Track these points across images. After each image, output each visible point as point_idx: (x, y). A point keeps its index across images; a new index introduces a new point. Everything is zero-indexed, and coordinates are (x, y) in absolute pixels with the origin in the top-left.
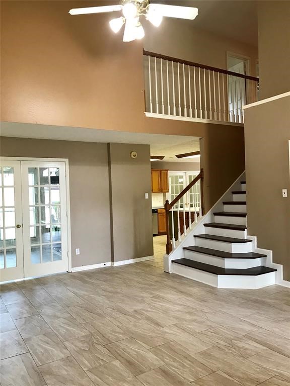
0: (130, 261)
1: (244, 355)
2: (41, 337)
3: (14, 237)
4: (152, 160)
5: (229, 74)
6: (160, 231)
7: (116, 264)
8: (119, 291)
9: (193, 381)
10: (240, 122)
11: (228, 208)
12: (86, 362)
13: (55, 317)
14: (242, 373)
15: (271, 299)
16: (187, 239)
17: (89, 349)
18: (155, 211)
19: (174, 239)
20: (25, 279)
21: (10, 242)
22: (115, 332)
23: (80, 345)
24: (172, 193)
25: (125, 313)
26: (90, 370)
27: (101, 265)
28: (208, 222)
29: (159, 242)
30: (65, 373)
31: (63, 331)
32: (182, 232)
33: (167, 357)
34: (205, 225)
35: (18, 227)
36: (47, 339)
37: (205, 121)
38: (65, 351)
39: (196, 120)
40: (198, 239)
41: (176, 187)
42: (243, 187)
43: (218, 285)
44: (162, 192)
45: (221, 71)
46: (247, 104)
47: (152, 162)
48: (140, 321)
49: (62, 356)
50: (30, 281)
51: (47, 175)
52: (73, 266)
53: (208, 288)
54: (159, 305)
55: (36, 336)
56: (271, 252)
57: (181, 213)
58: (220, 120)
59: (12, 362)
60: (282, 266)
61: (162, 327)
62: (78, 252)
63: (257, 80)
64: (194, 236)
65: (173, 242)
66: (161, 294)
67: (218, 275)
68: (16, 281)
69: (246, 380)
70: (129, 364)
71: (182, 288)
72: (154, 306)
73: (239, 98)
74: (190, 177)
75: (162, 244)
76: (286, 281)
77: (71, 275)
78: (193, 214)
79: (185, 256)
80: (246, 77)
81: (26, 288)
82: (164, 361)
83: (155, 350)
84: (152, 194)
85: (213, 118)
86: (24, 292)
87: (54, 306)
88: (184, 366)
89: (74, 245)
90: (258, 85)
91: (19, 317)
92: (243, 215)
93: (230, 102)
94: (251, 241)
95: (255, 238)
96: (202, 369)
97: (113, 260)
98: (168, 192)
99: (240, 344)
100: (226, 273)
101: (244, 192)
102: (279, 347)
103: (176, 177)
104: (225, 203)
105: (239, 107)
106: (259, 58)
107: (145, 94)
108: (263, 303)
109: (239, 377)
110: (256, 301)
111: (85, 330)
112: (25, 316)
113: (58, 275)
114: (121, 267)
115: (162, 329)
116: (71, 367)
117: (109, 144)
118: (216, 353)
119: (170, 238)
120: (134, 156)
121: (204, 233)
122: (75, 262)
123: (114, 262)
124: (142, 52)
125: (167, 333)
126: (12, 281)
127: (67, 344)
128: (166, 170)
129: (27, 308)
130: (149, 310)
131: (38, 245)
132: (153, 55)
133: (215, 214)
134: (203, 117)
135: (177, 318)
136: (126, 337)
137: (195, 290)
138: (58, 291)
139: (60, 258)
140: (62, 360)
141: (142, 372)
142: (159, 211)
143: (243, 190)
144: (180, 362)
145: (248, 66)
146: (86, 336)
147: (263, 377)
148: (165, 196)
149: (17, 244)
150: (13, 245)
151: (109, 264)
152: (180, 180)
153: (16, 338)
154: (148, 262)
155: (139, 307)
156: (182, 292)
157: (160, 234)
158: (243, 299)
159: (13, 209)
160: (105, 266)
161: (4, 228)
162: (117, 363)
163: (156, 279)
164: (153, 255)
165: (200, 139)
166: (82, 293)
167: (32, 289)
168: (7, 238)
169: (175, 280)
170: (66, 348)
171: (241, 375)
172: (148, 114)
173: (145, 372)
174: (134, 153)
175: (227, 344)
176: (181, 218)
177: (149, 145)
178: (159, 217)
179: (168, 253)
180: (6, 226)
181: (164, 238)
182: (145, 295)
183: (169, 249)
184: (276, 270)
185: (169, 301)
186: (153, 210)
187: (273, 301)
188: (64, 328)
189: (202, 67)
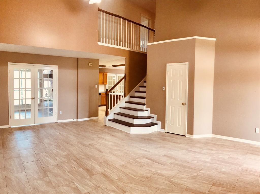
0: (87, 119)
1: (141, 165)
2: (44, 153)
3: (30, 103)
4: (100, 67)
5: (141, 26)
6: (102, 104)
7: (79, 120)
8: (81, 134)
9: (117, 179)
10: (145, 51)
11: (137, 94)
12: (67, 168)
13: (50, 144)
14: (140, 174)
15: (155, 138)
16: (116, 108)
17: (68, 162)
18: (100, 94)
19: (110, 109)
20: (35, 124)
21: (28, 106)
22: (80, 155)
23: (63, 159)
24: (109, 85)
25: (84, 145)
26: (69, 172)
27: (72, 120)
28: (127, 101)
29: (102, 110)
30: (57, 172)
31: (54, 152)
32: (114, 105)
33: (106, 168)
34: (126, 102)
35: (32, 99)
36: (47, 154)
37: (128, 49)
38: (56, 161)
39: (123, 48)
40: (121, 109)
41: (111, 82)
42: (145, 84)
43: (130, 132)
44: (104, 84)
45: (138, 24)
46: (149, 43)
47: (100, 68)
48: (92, 150)
49: (55, 164)
50: (37, 126)
51: (47, 73)
52: (58, 120)
53: (126, 134)
54: (101, 142)
55: (42, 153)
56: (156, 116)
57: (114, 96)
58: (136, 49)
59: (32, 164)
60: (160, 122)
61: (103, 153)
62: (61, 113)
63: (154, 31)
64: (120, 108)
65: (109, 110)
66: (103, 136)
67: (131, 127)
68: (30, 125)
69: (142, 177)
70: (87, 170)
71: (113, 134)
72: (99, 142)
73: (145, 39)
74: (119, 77)
75: (103, 111)
76: (162, 129)
77: (57, 124)
78: (120, 96)
79: (114, 117)
80: (149, 29)
81: (36, 129)
82: (104, 170)
83: (100, 164)
84: (99, 85)
85: (132, 48)
86: (35, 131)
87: (50, 139)
88: (113, 172)
89: (59, 110)
90: (155, 33)
91: (33, 143)
92: (144, 98)
93: (141, 40)
94: (147, 110)
95: (149, 109)
96: (122, 173)
97: (77, 118)
98: (107, 84)
99: (139, 161)
100: (135, 126)
101: (145, 87)
102: (157, 160)
103: (112, 77)
104: (136, 92)
105: (145, 43)
106: (156, 20)
107: (98, 32)
108: (151, 140)
109: (138, 176)
110: (148, 139)
111: (65, 152)
112: (36, 142)
113: (51, 123)
114: (81, 122)
115: (103, 154)
116: (60, 169)
117: (78, 58)
118: (129, 166)
119: (107, 108)
120: (91, 65)
121: (125, 106)
122: (59, 117)
123: (78, 119)
124: (98, 9)
125: (106, 156)
126: (29, 125)
127: (57, 158)
128: (106, 73)
129: (36, 139)
130: (97, 144)
131: (42, 108)
132: (103, 11)
133: (131, 97)
134: (127, 47)
135: (110, 149)
136: (85, 157)
137: (119, 134)
138: (51, 131)
139: (52, 115)
140: (55, 166)
141: (94, 175)
142: (102, 94)
143: (145, 85)
144: (112, 170)
145: (150, 23)
146: (66, 155)
147: (149, 175)
148: (105, 86)
149: (32, 108)
150: (29, 108)
151: (75, 120)
152: (113, 78)
153: (33, 153)
154: (95, 120)
155: (91, 142)
156: (113, 135)
157: (101, 105)
158: (142, 138)
159: (30, 90)
160: (74, 120)
161: (26, 99)
162: (81, 170)
163: (99, 128)
164: (98, 116)
165: (125, 58)
166: (63, 133)
167: (38, 130)
168: (27, 104)
169: (110, 129)
170: (56, 160)
171: (139, 175)
172: (99, 43)
173: (95, 175)
174: (90, 63)
175: (133, 161)
176: (114, 98)
177: (99, 60)
178: (102, 97)
179: (106, 115)
180: (27, 98)
181: (105, 108)
182: (94, 136)
183: (107, 113)
184: (158, 124)
185: (106, 140)
186: (99, 93)
187: (156, 139)
188: (55, 150)
189: (128, 20)
